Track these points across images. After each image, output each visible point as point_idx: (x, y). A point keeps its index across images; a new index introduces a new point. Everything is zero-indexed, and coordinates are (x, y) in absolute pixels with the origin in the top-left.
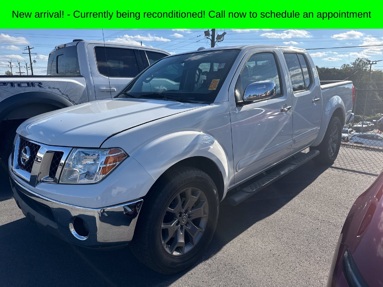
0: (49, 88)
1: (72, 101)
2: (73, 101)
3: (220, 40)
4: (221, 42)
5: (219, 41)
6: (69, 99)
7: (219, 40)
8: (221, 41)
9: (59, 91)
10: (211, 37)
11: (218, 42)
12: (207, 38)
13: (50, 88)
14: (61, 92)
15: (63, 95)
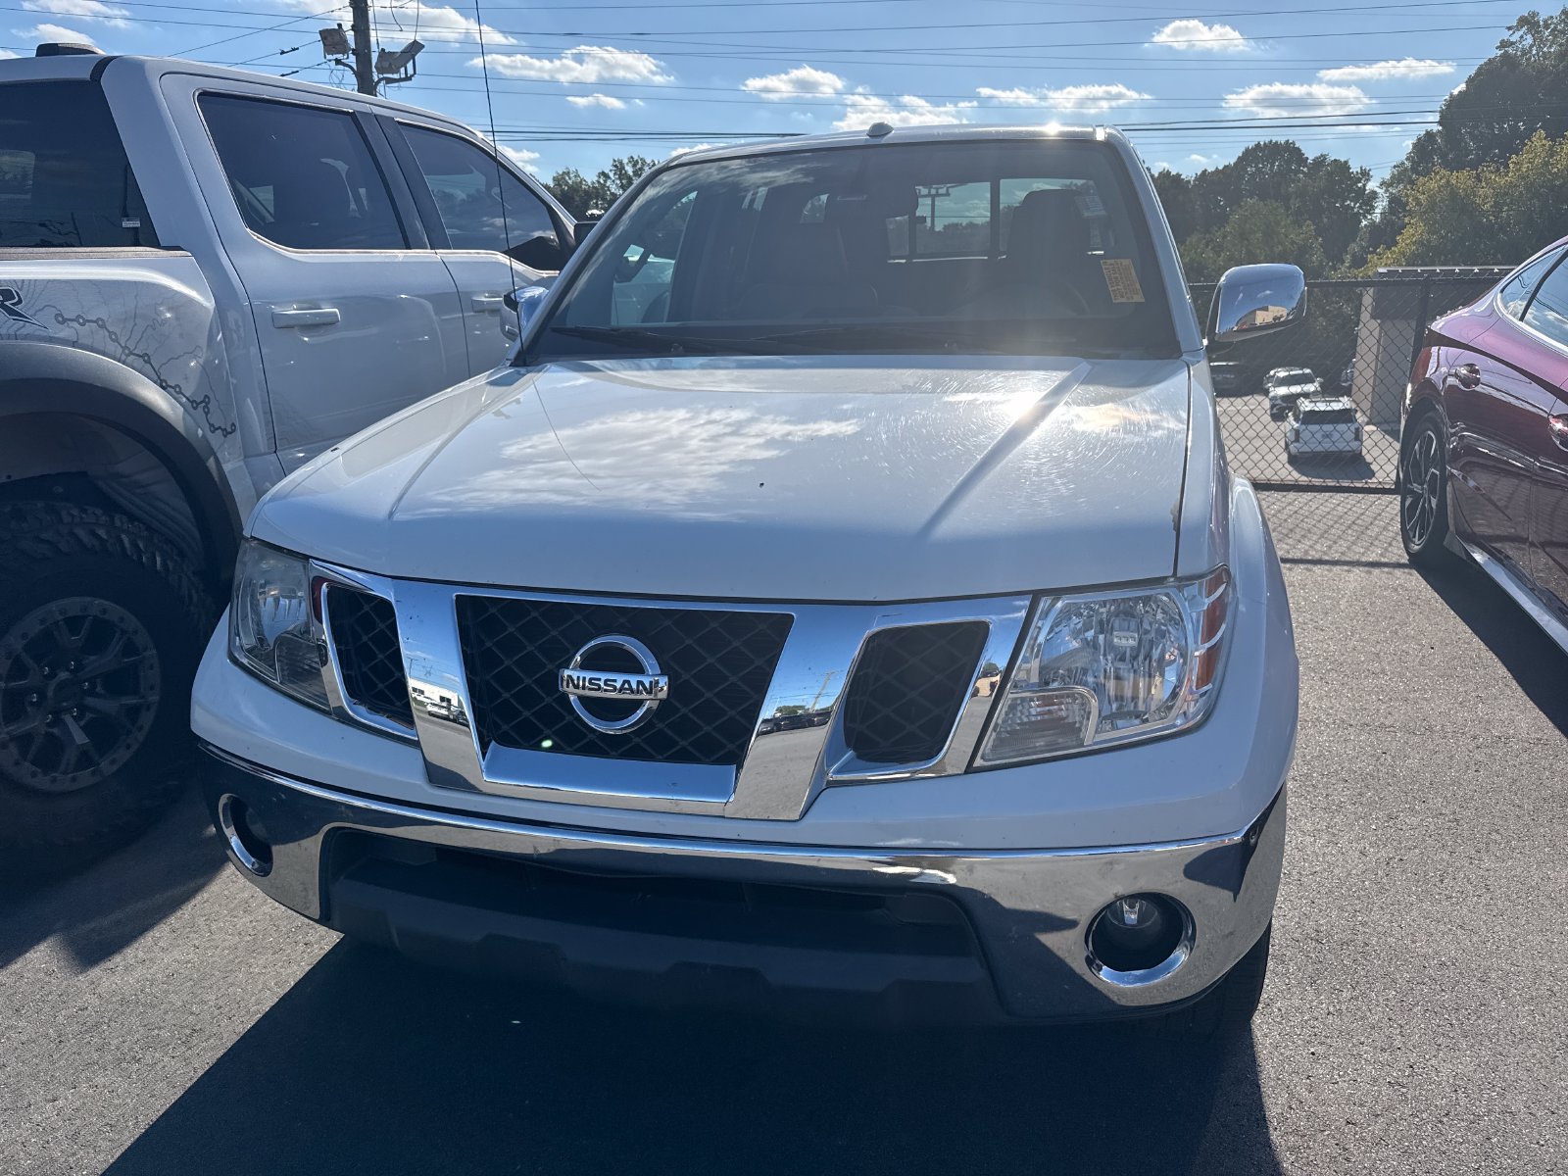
0: (60, 319)
1: (171, 387)
2: (177, 386)
3: (396, 76)
4: (402, 84)
5: (389, 81)
6: (159, 378)
7: (390, 76)
8: (400, 80)
9: (107, 334)
10: (352, 59)
11: (387, 83)
12: (338, 62)
13: (65, 320)
14: (116, 340)
15: (128, 356)
